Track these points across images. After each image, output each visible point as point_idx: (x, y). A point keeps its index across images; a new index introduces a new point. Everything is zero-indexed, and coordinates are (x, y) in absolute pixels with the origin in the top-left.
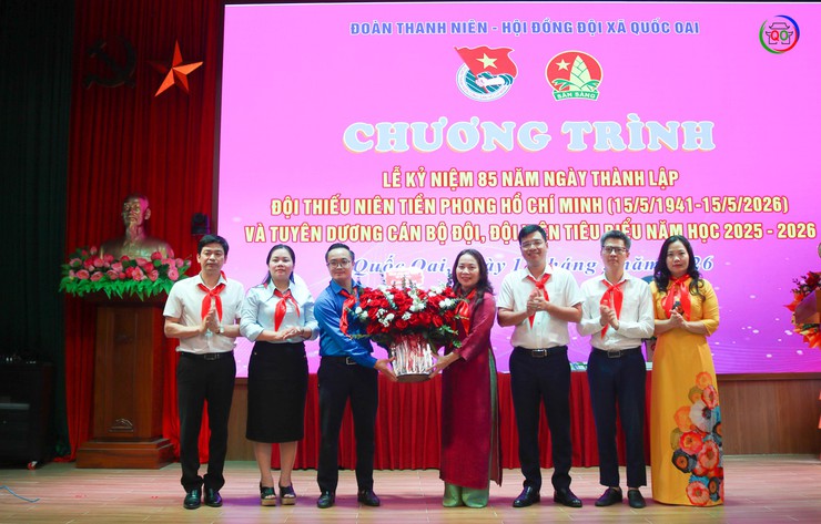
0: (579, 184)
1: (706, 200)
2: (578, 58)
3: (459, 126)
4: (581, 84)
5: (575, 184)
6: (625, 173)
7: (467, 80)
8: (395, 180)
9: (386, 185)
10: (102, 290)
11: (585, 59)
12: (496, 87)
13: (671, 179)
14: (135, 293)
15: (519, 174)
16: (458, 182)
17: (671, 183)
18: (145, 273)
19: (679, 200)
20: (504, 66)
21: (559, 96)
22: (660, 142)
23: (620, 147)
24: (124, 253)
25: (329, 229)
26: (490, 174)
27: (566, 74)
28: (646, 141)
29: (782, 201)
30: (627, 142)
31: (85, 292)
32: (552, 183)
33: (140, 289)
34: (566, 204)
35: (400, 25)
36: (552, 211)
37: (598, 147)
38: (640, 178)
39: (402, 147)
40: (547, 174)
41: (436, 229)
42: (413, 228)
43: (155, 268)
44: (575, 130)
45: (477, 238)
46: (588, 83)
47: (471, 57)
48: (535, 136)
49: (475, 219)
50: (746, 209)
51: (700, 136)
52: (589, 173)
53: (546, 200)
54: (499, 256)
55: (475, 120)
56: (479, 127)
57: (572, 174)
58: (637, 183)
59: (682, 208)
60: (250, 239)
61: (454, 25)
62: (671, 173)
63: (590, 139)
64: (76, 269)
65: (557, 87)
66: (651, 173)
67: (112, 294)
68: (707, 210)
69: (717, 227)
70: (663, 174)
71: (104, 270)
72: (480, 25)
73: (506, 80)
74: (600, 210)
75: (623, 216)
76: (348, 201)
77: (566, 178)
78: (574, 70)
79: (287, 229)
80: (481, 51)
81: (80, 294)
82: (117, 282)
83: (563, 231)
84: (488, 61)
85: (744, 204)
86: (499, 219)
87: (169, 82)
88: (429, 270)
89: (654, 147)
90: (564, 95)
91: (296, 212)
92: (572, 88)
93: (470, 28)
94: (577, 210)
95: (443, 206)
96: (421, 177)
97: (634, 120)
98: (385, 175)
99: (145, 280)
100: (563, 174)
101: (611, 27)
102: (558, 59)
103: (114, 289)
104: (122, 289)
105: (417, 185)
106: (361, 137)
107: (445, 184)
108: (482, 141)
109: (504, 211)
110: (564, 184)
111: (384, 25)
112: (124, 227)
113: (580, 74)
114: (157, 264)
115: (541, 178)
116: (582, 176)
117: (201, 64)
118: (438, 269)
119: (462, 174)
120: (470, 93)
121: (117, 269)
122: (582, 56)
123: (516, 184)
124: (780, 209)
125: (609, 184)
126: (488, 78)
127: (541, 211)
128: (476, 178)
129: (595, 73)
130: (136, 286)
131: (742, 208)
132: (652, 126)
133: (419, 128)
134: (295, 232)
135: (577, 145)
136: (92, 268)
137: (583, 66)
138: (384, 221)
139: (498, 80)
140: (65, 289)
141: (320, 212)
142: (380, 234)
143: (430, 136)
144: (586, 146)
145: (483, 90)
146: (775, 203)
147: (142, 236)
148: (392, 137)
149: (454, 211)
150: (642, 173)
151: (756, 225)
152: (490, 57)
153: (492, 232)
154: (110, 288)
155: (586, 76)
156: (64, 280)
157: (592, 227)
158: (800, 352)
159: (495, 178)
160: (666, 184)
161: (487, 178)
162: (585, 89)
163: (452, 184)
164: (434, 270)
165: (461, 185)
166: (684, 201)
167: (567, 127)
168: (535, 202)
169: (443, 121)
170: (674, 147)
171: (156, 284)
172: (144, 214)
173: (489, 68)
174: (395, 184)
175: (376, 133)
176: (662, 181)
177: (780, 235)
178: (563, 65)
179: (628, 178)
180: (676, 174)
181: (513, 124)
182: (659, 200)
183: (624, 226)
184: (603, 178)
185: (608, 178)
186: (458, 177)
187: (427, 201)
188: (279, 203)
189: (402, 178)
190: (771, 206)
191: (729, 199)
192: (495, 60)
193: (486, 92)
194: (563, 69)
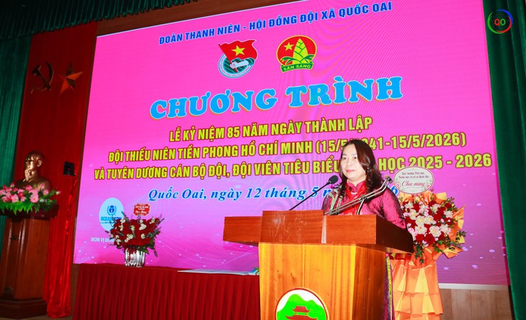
0: (296, 132)
1: (394, 139)
2: (300, 40)
4: (301, 59)
5: (293, 132)
6: (330, 122)
7: (225, 65)
8: (177, 136)
9: (171, 140)
11: (305, 40)
12: (243, 67)
13: (366, 124)
15: (254, 127)
16: (214, 135)
17: (366, 127)
19: (372, 139)
20: (250, 53)
21: (285, 69)
22: (359, 96)
25: (138, 170)
26: (235, 128)
27: (290, 53)
28: (348, 96)
29: (460, 137)
32: (277, 133)
34: (286, 147)
35: (187, 34)
36: (276, 153)
37: (310, 103)
38: (342, 125)
39: (182, 114)
40: (273, 126)
41: (199, 169)
42: (185, 168)
44: (295, 93)
45: (224, 174)
46: (307, 58)
48: (268, 99)
49: (224, 161)
50: (428, 145)
51: (391, 88)
52: (304, 124)
53: (272, 145)
54: (238, 187)
55: (228, 91)
56: (230, 96)
57: (291, 125)
58: (339, 129)
59: (374, 147)
60: (96, 178)
61: (219, 29)
62: (366, 119)
63: (305, 98)
65: (284, 63)
66: (350, 120)
68: (395, 147)
69: (403, 161)
70: (359, 120)
72: (235, 26)
73: (250, 62)
74: (310, 151)
75: (328, 154)
76: (149, 152)
77: (287, 128)
78: (297, 49)
79: (116, 170)
83: (283, 167)
84: (239, 51)
85: (426, 140)
86: (239, 160)
87: (65, 86)
88: (193, 197)
89: (354, 100)
90: (289, 68)
91: (121, 160)
92: (294, 62)
93: (229, 29)
94: (293, 152)
95: (204, 153)
96: (193, 133)
97: (338, 80)
98: (172, 133)
100: (285, 126)
101: (325, 15)
102: (286, 43)
104: (21, 209)
105: (190, 139)
106: (160, 110)
107: (207, 138)
108: (231, 106)
109: (243, 155)
110: (285, 132)
111: (178, 36)
113: (301, 51)
115: (270, 129)
116: (298, 126)
117: (81, 73)
118: (199, 196)
119: (218, 130)
120: (226, 73)
122: (302, 38)
123: (252, 135)
124: (458, 143)
125: (317, 130)
126: (238, 61)
127: (268, 153)
128: (226, 132)
131: (425, 143)
132: (353, 83)
133: (194, 100)
134: (120, 172)
135: (295, 103)
137: (303, 45)
138: (169, 164)
139: (245, 63)
141: (134, 160)
142: (166, 173)
145: (235, 71)
146: (454, 138)
148: (176, 108)
149: (211, 156)
150: (343, 121)
151: (436, 158)
152: (240, 47)
153: (234, 170)
155: (305, 53)
157: (304, 163)
158: (475, 266)
159: (238, 131)
160: (362, 128)
161: (233, 132)
162: (304, 62)
163: (211, 137)
164: (196, 197)
165: (217, 137)
166: (376, 140)
167: (289, 92)
168: (264, 147)
169: (208, 94)
170: (370, 99)
173: (240, 55)
174: (177, 139)
175: (168, 106)
176: (359, 126)
177: (458, 165)
178: (289, 47)
179: (332, 125)
180: (370, 119)
181: (253, 92)
183: (328, 163)
184: (314, 126)
185: (317, 126)
186: (215, 132)
187: (195, 149)
188: (113, 154)
189: (181, 135)
190: (451, 141)
191: (414, 137)
192: (243, 49)
193: (236, 72)
194: (289, 50)
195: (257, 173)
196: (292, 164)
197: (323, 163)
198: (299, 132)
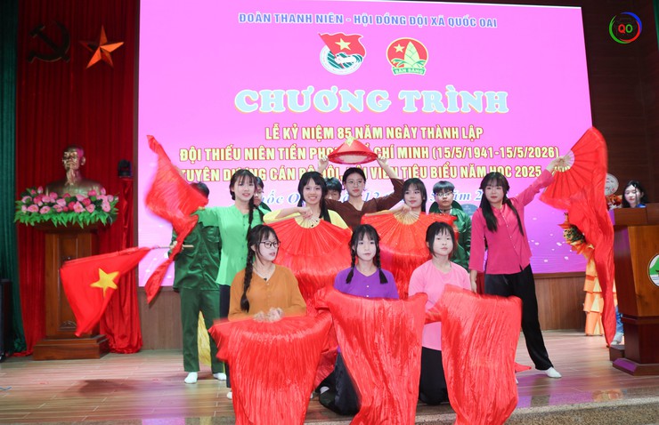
0: (412, 137)
1: (502, 149)
2: (410, 44)
3: (323, 93)
4: (412, 63)
5: (409, 137)
6: (445, 129)
7: (329, 59)
8: (275, 133)
9: (268, 137)
10: (50, 220)
11: (416, 44)
12: (350, 64)
13: (478, 133)
14: (76, 223)
15: (368, 129)
16: (322, 135)
17: (478, 137)
18: (84, 207)
19: (483, 148)
20: (356, 48)
21: (396, 71)
22: (470, 106)
23: (442, 110)
24: (66, 191)
25: (225, 171)
26: (346, 129)
27: (401, 55)
28: (460, 105)
29: (554, 150)
30: (446, 106)
31: (36, 222)
32: (392, 137)
33: (81, 219)
34: (402, 152)
35: (277, 16)
36: (392, 157)
37: (424, 110)
39: (280, 109)
40: (388, 129)
42: (289, 170)
43: (92, 203)
44: (409, 97)
46: (419, 62)
47: (331, 41)
48: (379, 102)
50: (530, 156)
51: (498, 102)
52: (419, 130)
53: (388, 149)
55: (334, 89)
56: (337, 94)
57: (406, 129)
58: (454, 136)
59: (485, 155)
61: (318, 17)
62: (477, 129)
63: (419, 103)
64: (28, 205)
65: (395, 65)
66: (463, 129)
67: (58, 223)
68: (503, 156)
69: (510, 169)
70: (472, 130)
71: (51, 205)
72: (337, 17)
73: (357, 59)
74: (427, 157)
75: (444, 160)
76: (239, 150)
77: (403, 132)
78: (407, 52)
79: (193, 171)
80: (338, 37)
81: (32, 224)
82: (62, 214)
83: (400, 171)
84: (343, 45)
85: (529, 152)
87: (96, 59)
89: (465, 110)
90: (400, 71)
91: (199, 158)
92: (406, 66)
93: (330, 19)
94: (410, 156)
95: (312, 154)
96: (295, 131)
97: (451, 89)
98: (267, 130)
99: (84, 212)
101: (434, 21)
102: (396, 44)
103: (60, 219)
104: (66, 220)
105: (292, 138)
106: (249, 101)
107: (313, 137)
108: (340, 105)
110: (401, 137)
111: (265, 16)
112: (64, 171)
113: (411, 55)
114: (93, 199)
115: (384, 132)
116: (414, 131)
117: (121, 44)
119: (325, 129)
120: (330, 68)
121: (61, 203)
122: (413, 42)
123: (366, 137)
124: (553, 155)
125: (433, 137)
126: (344, 57)
128: (336, 132)
129: (422, 55)
130: (77, 217)
131: (527, 155)
132: (464, 94)
133: (293, 94)
134: (198, 173)
135: (409, 108)
136: (40, 204)
137: (414, 49)
138: (267, 165)
140: (19, 220)
141: (218, 159)
142: (264, 175)
143: (301, 101)
144: (416, 109)
145: (341, 66)
146: (550, 151)
147: (79, 178)
148: (272, 101)
150: (457, 129)
151: (537, 168)
152: (345, 41)
154: (56, 220)
155: (416, 57)
156: (18, 213)
157: (421, 169)
158: (566, 258)
159: (350, 132)
160: (474, 137)
161: (344, 132)
162: (416, 66)
163: (317, 137)
165: (325, 137)
166: (487, 149)
167: (403, 95)
168: (380, 150)
169: (311, 89)
170: (479, 110)
171: (93, 215)
172: (81, 161)
173: (345, 50)
174: (275, 137)
175: (260, 98)
176: (472, 135)
178: (399, 48)
179: (447, 133)
180: (481, 130)
181: (363, 92)
182: (469, 149)
183: (444, 168)
184: (429, 133)
185: (432, 133)
186: (322, 131)
187: (299, 150)
188: (186, 151)
189: (280, 132)
190: (547, 154)
191: (519, 148)
192: (349, 43)
193: (342, 68)
194: (399, 52)
195: (374, 176)
196: (410, 169)
197: (440, 169)
198: (414, 137)
